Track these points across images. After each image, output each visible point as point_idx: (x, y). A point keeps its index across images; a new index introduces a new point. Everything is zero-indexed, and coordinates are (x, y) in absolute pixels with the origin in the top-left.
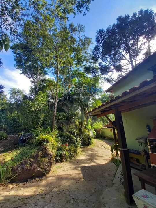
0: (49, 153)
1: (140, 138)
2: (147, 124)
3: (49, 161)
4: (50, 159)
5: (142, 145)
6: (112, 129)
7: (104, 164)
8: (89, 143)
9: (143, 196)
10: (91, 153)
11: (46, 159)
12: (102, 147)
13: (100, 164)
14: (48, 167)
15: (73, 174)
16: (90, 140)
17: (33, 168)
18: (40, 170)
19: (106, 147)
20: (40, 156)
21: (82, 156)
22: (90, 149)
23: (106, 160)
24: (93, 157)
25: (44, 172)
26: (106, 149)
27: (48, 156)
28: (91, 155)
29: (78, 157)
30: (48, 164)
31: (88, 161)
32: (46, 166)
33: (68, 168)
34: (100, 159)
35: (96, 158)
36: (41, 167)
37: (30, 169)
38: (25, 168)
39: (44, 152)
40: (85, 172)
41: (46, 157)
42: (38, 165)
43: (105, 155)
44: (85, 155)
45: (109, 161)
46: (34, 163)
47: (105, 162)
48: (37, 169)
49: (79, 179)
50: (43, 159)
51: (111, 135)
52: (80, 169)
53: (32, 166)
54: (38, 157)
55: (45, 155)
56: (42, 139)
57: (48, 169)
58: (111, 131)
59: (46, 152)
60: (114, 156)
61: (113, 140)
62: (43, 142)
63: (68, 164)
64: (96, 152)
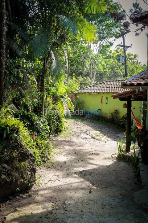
0: (29, 153)
3: (31, 167)
4: (32, 163)
6: (126, 102)
7: (109, 166)
8: (58, 129)
10: (71, 148)
11: (25, 164)
12: (86, 136)
14: (31, 175)
15: (74, 183)
16: (60, 121)
17: (14, 180)
18: (24, 182)
19: (94, 136)
20: (16, 159)
21: (58, 156)
22: (64, 141)
23: (109, 158)
24: (82, 156)
25: (28, 184)
26: (95, 139)
27: (28, 158)
28: (75, 153)
29: (53, 159)
30: (31, 171)
31: (77, 163)
32: (29, 175)
33: (54, 176)
34: (97, 159)
35: (89, 157)
36: (25, 177)
37: (12, 181)
38: (3, 181)
39: (20, 152)
40: (89, 179)
41: (26, 161)
42: (19, 175)
43: (99, 150)
44: (63, 154)
45: (115, 161)
46: (13, 172)
47: (109, 163)
48: (20, 180)
49: (89, 188)
50: (22, 163)
51: (100, 109)
52: (77, 176)
53: (11, 176)
54: (13, 162)
55: (23, 157)
56: (9, 127)
57: (32, 179)
58: (102, 102)
59: (22, 152)
60: (122, 151)
61: (103, 120)
62: (11, 132)
63: (47, 171)
64: (79, 146)
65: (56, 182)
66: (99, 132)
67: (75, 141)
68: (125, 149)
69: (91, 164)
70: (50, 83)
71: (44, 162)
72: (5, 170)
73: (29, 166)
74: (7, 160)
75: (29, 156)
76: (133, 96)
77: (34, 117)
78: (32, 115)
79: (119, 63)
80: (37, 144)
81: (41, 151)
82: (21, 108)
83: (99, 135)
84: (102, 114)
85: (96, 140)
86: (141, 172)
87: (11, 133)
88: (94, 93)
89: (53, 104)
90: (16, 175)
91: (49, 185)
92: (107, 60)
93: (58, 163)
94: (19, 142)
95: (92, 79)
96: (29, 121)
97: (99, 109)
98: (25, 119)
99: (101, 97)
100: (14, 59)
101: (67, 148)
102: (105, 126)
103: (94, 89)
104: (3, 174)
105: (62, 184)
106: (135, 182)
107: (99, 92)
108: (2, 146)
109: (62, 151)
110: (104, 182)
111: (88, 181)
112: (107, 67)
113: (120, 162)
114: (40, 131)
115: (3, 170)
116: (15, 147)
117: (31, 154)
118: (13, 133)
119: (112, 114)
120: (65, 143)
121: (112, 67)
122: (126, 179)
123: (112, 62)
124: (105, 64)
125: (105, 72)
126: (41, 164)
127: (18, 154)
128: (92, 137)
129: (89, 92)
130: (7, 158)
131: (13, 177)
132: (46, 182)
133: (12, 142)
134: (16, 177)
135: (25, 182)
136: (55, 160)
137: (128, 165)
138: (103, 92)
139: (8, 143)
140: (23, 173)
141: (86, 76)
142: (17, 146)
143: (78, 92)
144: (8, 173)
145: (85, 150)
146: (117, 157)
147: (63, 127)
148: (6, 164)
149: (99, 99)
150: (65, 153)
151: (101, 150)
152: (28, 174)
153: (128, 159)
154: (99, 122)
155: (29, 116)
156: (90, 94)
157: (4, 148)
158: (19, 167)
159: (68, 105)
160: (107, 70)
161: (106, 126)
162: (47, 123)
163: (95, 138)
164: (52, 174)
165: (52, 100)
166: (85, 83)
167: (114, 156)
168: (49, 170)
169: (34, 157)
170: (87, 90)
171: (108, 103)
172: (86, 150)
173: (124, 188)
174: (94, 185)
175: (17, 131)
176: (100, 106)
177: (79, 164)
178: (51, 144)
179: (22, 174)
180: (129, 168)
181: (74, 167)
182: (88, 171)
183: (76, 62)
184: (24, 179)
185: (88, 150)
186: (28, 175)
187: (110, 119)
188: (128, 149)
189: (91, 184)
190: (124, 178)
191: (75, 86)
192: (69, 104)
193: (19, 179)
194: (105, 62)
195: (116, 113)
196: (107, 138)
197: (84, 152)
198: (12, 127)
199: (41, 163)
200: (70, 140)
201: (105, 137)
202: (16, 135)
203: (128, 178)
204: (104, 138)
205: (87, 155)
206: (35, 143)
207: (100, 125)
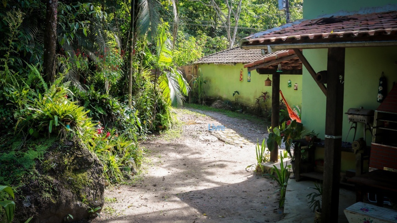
0: (92, 160)
1: (358, 110)
2: (383, 73)
3: (96, 181)
4: (97, 175)
5: (356, 128)
6: (271, 77)
7: (238, 184)
8: (160, 124)
9: (361, 209)
10: (179, 156)
11: (85, 176)
12: (209, 137)
13: (229, 185)
14: (96, 195)
15: (171, 210)
16: (164, 112)
17: (64, 201)
18: (81, 205)
19: (223, 137)
20: (69, 169)
21: (154, 169)
22: (168, 145)
23: (241, 173)
24: (195, 169)
25: (90, 209)
26: (224, 142)
27: (90, 168)
28: (185, 165)
29: (144, 173)
30: (95, 189)
31: (184, 179)
32: (92, 196)
33: (139, 200)
34: (221, 173)
35: (206, 170)
36: (83, 198)
37: (59, 204)
38: (44, 203)
39: (76, 157)
40: (197, 204)
41: (86, 171)
42: (73, 193)
43: (228, 160)
44: (164, 166)
45: (249, 177)
46: (63, 188)
47: (240, 179)
48: (75, 203)
49: (194, 218)
50: (80, 176)
51: (237, 92)
52: (178, 199)
53: (59, 195)
54: (63, 172)
55: (81, 165)
56: (58, 115)
57: (96, 202)
58: (241, 79)
59: (81, 156)
60: (265, 161)
61: (243, 111)
62: (62, 123)
63: (129, 192)
64: (193, 154)
65: (140, 208)
66: (232, 131)
67: (188, 144)
68: (269, 157)
69: (209, 181)
70: (145, 45)
71: (127, 177)
72: (49, 185)
73: (92, 181)
74: (52, 169)
75: (91, 163)
76: (279, 66)
77: (113, 103)
78: (109, 100)
79: (278, 12)
80: (115, 148)
81: (122, 159)
82: (89, 87)
83: (232, 135)
84: (240, 100)
85: (225, 145)
86: (287, 194)
87: (61, 125)
88: (227, 63)
89: (151, 81)
90: (68, 193)
91: (128, 212)
92: (258, 6)
93: (152, 179)
94: (74, 141)
95: (231, 40)
96: (104, 110)
97: (235, 92)
98: (97, 106)
99: (239, 70)
100: (74, 5)
101: (174, 155)
102: (246, 120)
103: (228, 56)
104: (45, 191)
105: (150, 211)
106: (275, 210)
107: (236, 61)
108: (46, 147)
109: (162, 161)
110: (222, 209)
111: (195, 208)
112: (258, 19)
113: (258, 178)
114: (123, 127)
115: (46, 185)
116: (67, 149)
117: (95, 161)
118: (66, 125)
119: (258, 100)
120: (171, 148)
121: (266, 19)
122: (261, 205)
123: (265, 9)
124: (254, 14)
125: (254, 27)
126: (120, 181)
127: (73, 160)
128: (219, 139)
129: (220, 62)
130: (54, 165)
131: (63, 197)
132: (124, 208)
133: (62, 140)
134: (67, 197)
135: (84, 205)
136: (146, 175)
137: (271, 183)
138: (242, 61)
139: (56, 141)
140: (81, 191)
141: (220, 34)
142: (71, 146)
143: (200, 62)
144: (53, 189)
145: (203, 160)
146: (254, 171)
147: (169, 121)
148: (51, 175)
149: (235, 73)
150: (167, 165)
151: (230, 160)
152: (89, 193)
153: (272, 173)
154: (236, 114)
155: (104, 101)
156: (220, 64)
157: (49, 150)
158: (73, 181)
159: (177, 83)
160: (258, 25)
161: (248, 120)
162: (137, 113)
163: (225, 140)
164: (137, 197)
165: (150, 75)
166: (218, 47)
167: (250, 169)
168: (134, 190)
169: (101, 166)
170: (216, 59)
171: (251, 81)
172: (205, 160)
173: (254, 219)
174: (203, 212)
175: (73, 124)
176: (237, 86)
177: (186, 181)
178: (141, 149)
179: (79, 192)
180: (270, 188)
181: (178, 185)
182: (200, 192)
183: (202, 10)
184: (82, 201)
185: (208, 160)
186: (90, 195)
187: (254, 109)
188: (274, 158)
189: (198, 211)
190: (258, 204)
191: (194, 51)
192: (180, 82)
193: (73, 200)
194: (255, 11)
195: (265, 99)
196: (246, 141)
197: (200, 163)
198: (62, 115)
199: (121, 178)
200: (179, 143)
201: (242, 139)
202: (70, 130)
203: (264, 204)
204: (240, 140)
205: (205, 167)
206: (111, 147)
207: (236, 119)
